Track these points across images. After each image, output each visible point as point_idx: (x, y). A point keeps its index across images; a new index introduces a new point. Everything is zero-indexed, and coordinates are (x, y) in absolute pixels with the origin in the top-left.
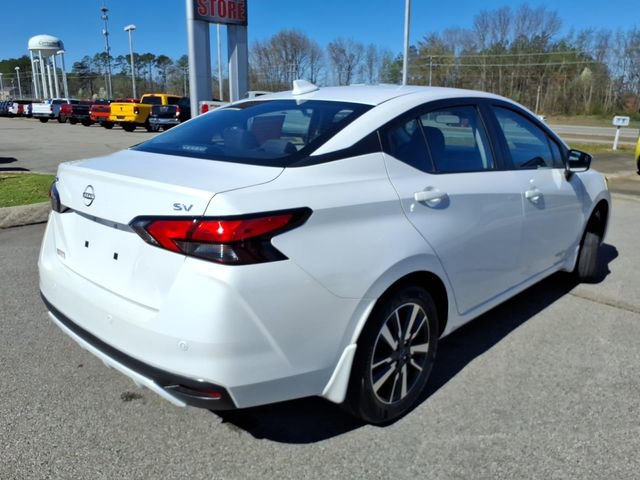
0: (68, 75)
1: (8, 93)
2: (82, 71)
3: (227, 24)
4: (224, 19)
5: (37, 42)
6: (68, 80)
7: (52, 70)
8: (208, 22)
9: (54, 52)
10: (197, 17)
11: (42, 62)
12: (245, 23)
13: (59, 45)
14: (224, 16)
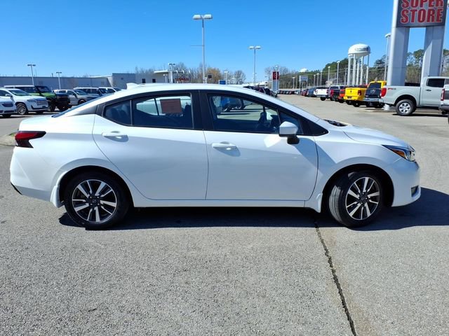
0: (370, 69)
1: (331, 82)
2: (380, 66)
3: (426, 26)
4: (422, 24)
5: (355, 49)
6: (370, 72)
7: (360, 66)
8: (409, 27)
9: (364, 55)
10: (399, 25)
11: (355, 61)
12: (443, 24)
13: (368, 49)
14: (423, 20)
